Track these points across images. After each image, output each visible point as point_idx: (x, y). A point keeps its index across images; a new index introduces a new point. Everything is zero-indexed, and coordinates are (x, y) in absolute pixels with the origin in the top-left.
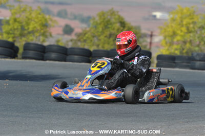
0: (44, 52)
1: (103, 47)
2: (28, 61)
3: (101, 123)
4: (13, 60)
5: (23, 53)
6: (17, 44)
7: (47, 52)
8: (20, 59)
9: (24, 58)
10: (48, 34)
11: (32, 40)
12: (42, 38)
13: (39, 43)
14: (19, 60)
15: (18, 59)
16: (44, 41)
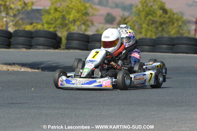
0: (88, 42)
1: (146, 35)
2: (71, 51)
3: (153, 113)
4: (57, 50)
5: (67, 44)
6: (59, 34)
7: (91, 42)
8: (64, 49)
9: (67, 48)
10: (89, 23)
11: (73, 30)
12: (83, 27)
13: (81, 32)
14: (62, 51)
15: (61, 49)
16: (86, 30)
